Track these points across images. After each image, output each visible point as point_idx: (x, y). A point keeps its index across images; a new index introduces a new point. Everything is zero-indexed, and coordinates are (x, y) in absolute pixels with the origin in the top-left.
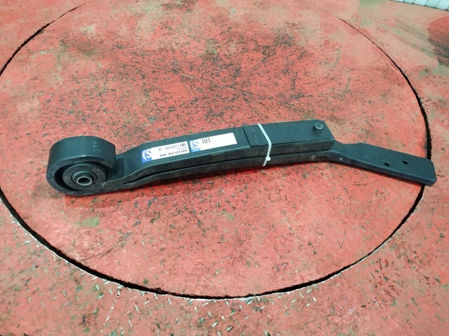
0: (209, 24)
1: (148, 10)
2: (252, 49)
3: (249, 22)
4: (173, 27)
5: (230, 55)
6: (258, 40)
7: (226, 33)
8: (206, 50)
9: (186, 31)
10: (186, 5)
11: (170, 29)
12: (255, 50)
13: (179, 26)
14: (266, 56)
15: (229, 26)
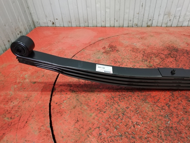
0: (133, 53)
1: (99, 57)
2: (165, 57)
3: (148, 46)
4: (119, 60)
5: (159, 64)
6: (162, 52)
7: (145, 54)
8: (146, 66)
9: (127, 60)
10: (113, 49)
11: (119, 62)
12: (167, 57)
13: (122, 60)
14: (175, 58)
15: (142, 51)
